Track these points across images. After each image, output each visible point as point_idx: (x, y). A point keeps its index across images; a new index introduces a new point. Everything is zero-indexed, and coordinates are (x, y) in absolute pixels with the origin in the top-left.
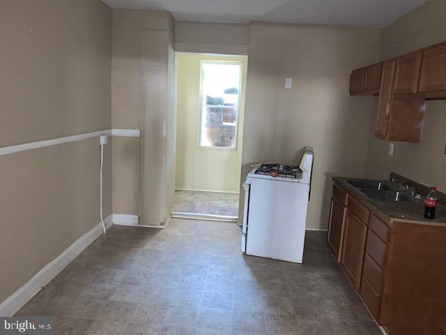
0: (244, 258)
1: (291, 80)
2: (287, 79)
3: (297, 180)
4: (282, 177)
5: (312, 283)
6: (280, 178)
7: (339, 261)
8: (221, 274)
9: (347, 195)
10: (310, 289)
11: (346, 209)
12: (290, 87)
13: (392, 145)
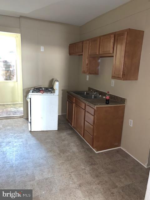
0: (31, 133)
1: (43, 47)
2: (41, 47)
3: (53, 94)
4: (46, 93)
5: (64, 138)
6: (45, 94)
7: (73, 126)
8: (21, 144)
9: (74, 98)
10: (63, 140)
11: (74, 104)
12: (43, 51)
13: (88, 76)
